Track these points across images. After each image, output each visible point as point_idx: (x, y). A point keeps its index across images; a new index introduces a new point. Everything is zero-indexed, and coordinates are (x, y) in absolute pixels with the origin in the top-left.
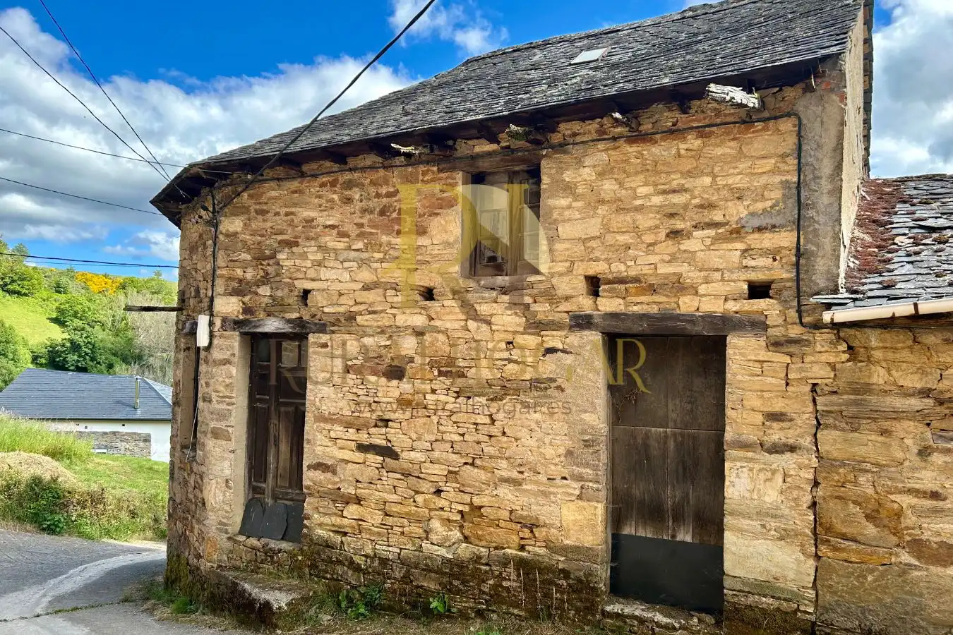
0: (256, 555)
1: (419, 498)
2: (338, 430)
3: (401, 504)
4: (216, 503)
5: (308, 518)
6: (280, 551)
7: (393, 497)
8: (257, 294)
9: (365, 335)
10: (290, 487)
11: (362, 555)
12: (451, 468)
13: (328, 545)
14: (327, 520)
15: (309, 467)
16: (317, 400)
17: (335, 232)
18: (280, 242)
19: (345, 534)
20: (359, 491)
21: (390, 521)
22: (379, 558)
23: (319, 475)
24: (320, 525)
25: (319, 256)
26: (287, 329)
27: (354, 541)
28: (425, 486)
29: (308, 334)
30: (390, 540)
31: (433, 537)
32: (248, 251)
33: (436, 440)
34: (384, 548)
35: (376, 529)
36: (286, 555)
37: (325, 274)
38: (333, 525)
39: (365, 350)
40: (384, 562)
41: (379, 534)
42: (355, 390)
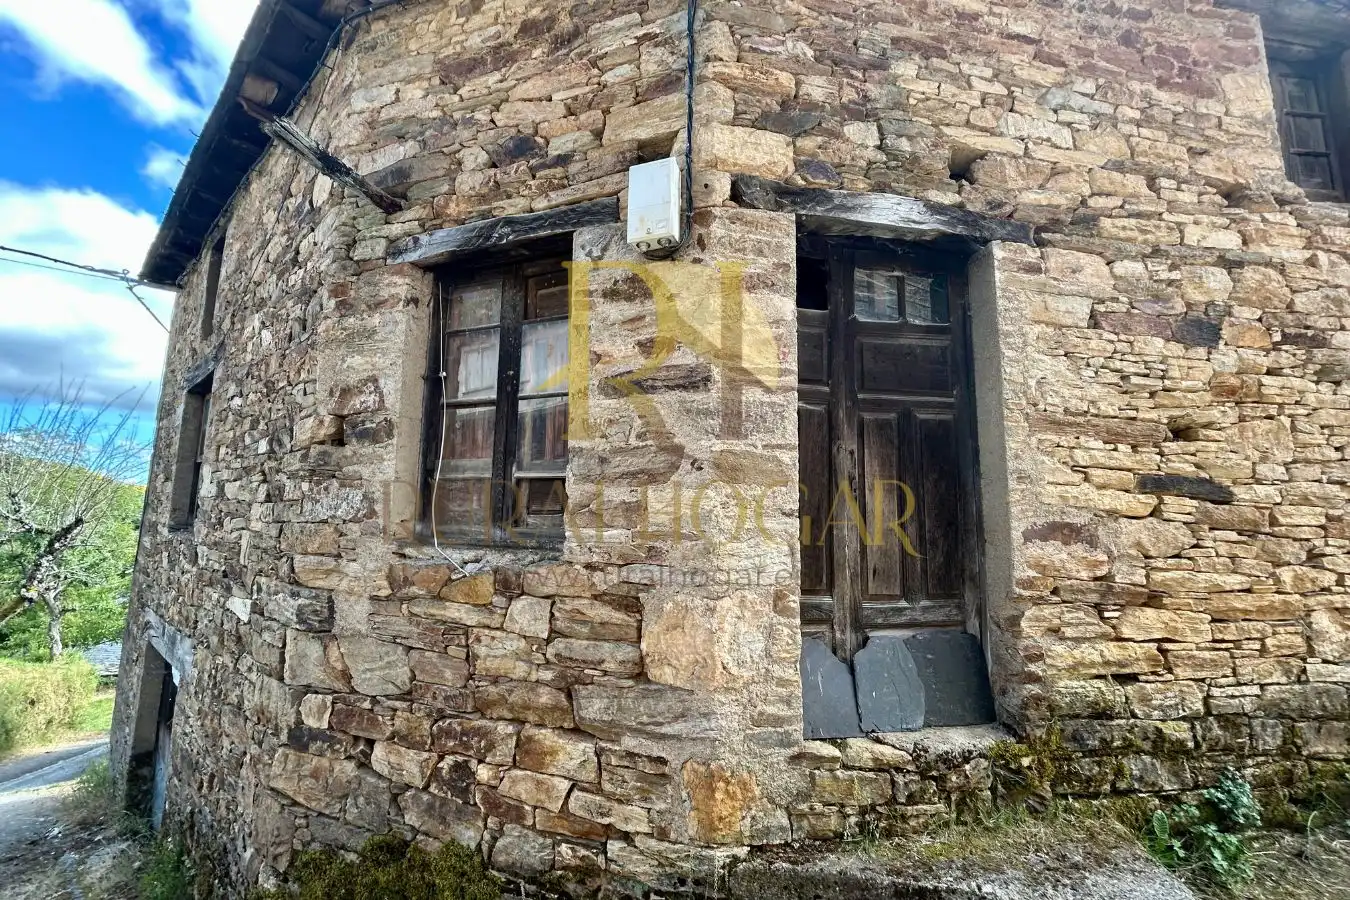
0: (893, 783)
1: (1286, 575)
2: (1093, 449)
3: (1249, 591)
4: (740, 664)
5: (1040, 657)
6: (967, 757)
7: (1234, 581)
8: (838, 135)
9: (1123, 255)
10: (905, 592)
11: (1184, 719)
12: (1331, 512)
13: (1102, 713)
14: (1089, 654)
15: (1028, 536)
16: (1032, 383)
17: (1031, 49)
18: (895, 41)
19: (1133, 678)
20: (1157, 576)
21: (1231, 632)
22: (1218, 717)
23: (1054, 553)
24: (1075, 669)
25: (998, 89)
26: (931, 224)
27: (1158, 691)
28: (1292, 550)
29: (986, 242)
30: (1240, 670)
31: (1326, 649)
32: (807, 37)
33: (1295, 462)
34: (1230, 691)
35: (1207, 655)
36: (984, 763)
37: (1012, 124)
38: (1107, 663)
39: (1122, 284)
40: (1229, 721)
41: (1214, 664)
42: (1118, 365)
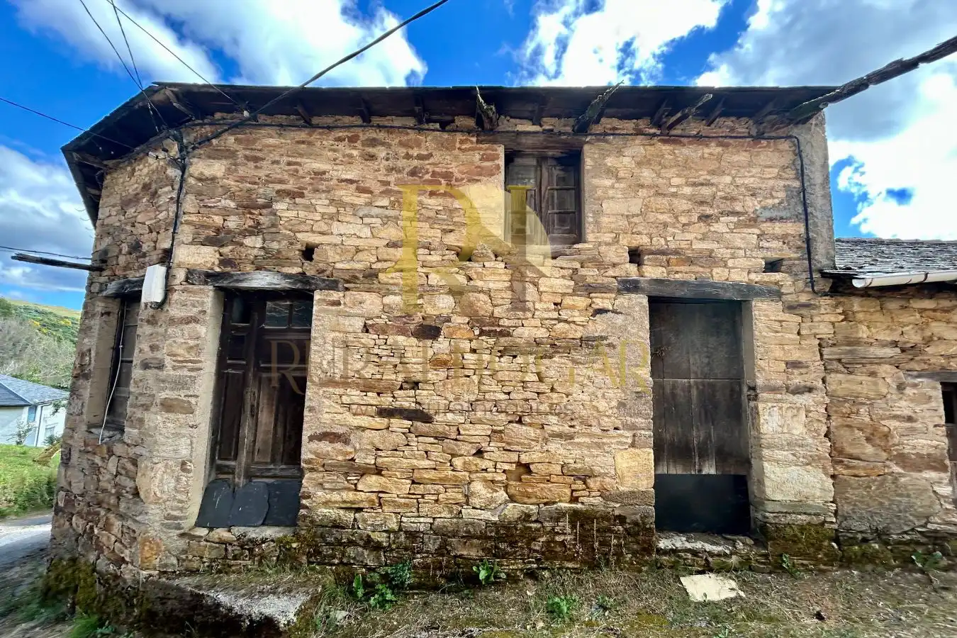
0: (226, 550)
1: (458, 462)
2: (354, 395)
3: (435, 469)
4: (163, 492)
5: (309, 497)
6: (264, 541)
7: (426, 463)
8: (241, 245)
9: (389, 293)
10: (273, 461)
11: (384, 531)
12: (495, 428)
13: (337, 525)
14: (335, 497)
15: (311, 438)
16: (325, 363)
17: (354, 186)
18: (278, 192)
19: (359, 510)
20: (380, 460)
21: (420, 489)
22: (406, 532)
23: (325, 447)
24: (326, 503)
25: (332, 210)
26: (283, 284)
27: (372, 517)
28: (465, 448)
29: (313, 291)
30: (420, 509)
31: (475, 501)
32: (232, 197)
33: (477, 400)
34: (413, 520)
35: (403, 501)
36: (272, 544)
37: (336, 227)
38: (345, 502)
39: (386, 309)
40: (413, 535)
41: (406, 505)
42: (376, 351)
